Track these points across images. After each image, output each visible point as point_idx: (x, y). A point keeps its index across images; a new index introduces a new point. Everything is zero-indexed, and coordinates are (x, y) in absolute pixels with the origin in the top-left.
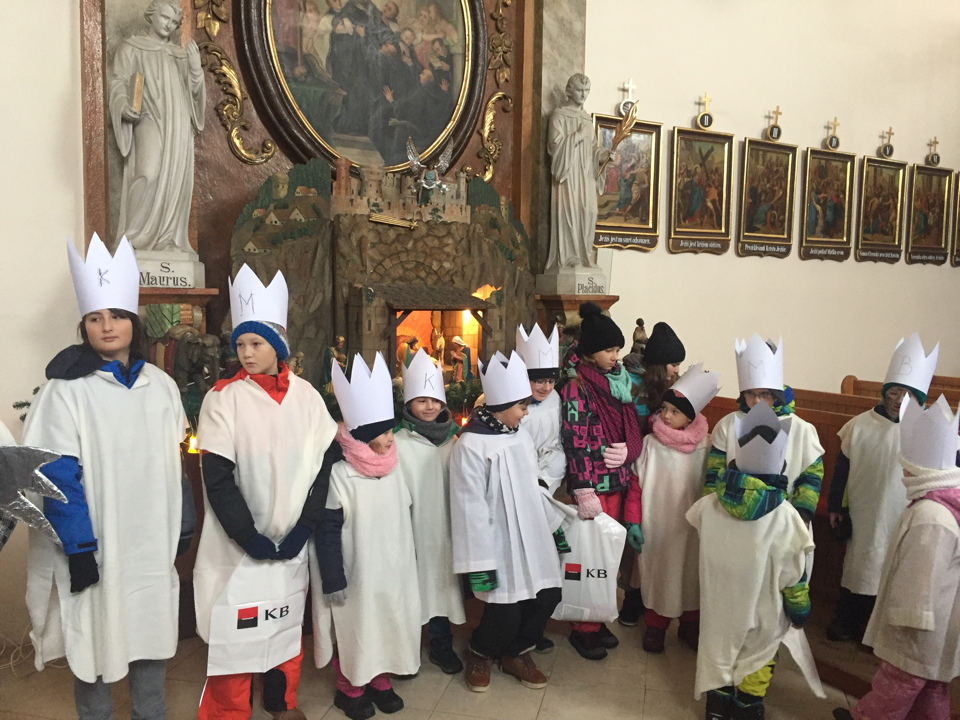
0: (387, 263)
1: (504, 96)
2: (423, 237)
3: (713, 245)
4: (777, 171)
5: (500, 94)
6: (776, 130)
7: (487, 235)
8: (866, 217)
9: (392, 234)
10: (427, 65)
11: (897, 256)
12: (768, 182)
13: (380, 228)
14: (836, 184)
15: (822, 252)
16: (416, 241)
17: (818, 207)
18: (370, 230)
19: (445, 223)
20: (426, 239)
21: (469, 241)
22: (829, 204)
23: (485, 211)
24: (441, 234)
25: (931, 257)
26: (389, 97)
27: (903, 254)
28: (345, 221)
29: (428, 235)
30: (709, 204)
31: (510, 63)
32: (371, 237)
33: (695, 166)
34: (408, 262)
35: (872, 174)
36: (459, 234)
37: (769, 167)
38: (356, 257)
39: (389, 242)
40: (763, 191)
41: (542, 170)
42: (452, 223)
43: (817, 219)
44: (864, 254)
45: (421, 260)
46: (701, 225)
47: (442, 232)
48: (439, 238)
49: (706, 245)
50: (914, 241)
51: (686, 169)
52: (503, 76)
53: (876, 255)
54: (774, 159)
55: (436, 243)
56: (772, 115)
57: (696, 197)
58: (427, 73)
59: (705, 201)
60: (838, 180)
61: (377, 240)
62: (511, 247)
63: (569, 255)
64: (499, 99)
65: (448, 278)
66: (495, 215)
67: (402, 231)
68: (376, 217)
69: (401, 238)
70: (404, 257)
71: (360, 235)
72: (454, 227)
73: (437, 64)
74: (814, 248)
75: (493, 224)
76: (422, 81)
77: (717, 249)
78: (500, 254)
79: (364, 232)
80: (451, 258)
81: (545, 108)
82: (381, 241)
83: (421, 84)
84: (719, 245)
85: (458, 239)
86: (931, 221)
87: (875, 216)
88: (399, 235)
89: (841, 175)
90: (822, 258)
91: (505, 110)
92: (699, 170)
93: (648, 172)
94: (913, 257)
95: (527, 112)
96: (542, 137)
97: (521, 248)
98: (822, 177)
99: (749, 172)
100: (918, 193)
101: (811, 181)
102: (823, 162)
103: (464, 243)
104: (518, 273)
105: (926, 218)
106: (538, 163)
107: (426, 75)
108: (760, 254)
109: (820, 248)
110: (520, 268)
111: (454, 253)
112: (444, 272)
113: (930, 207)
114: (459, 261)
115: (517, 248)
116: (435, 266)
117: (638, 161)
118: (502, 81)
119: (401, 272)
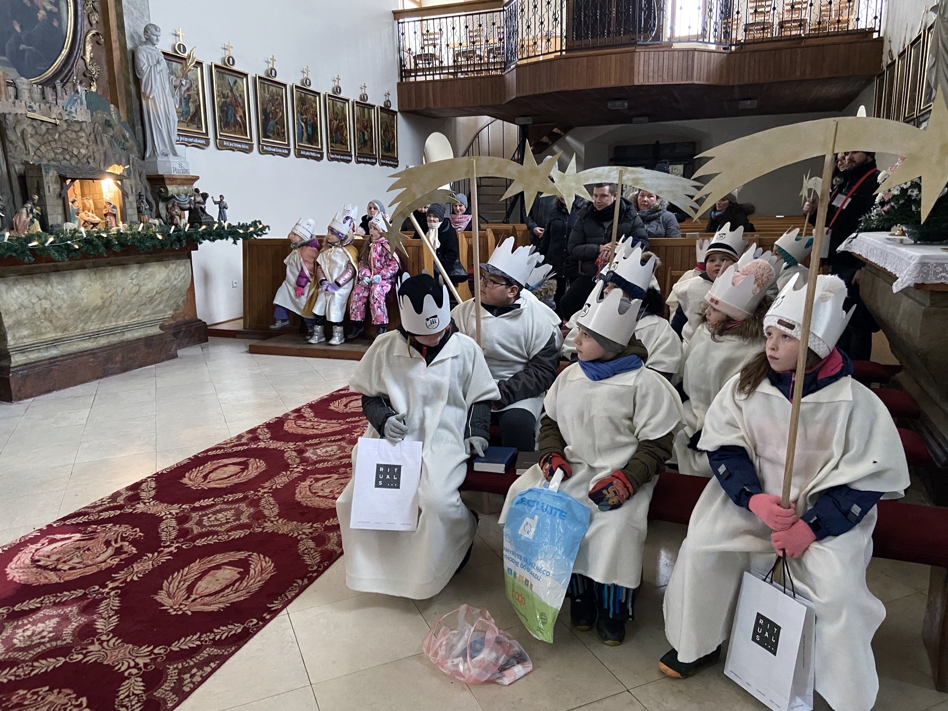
0: (43, 148)
1: (97, 34)
2: (64, 131)
3: (243, 146)
4: (277, 99)
5: (94, 32)
6: (273, 71)
7: (105, 132)
8: (331, 133)
9: (44, 128)
10: (41, 7)
11: (350, 158)
12: (273, 106)
13: (35, 123)
14: (312, 111)
15: (307, 153)
16: (60, 134)
17: (303, 124)
18: (28, 125)
19: (77, 122)
20: (67, 133)
21: (95, 135)
22: (309, 123)
23: (100, 115)
24: (76, 130)
25: (368, 160)
26: (18, 29)
27: (353, 157)
28: (10, 118)
29: (68, 130)
30: (238, 118)
31: (98, 9)
32: (30, 130)
33: (227, 92)
34: (57, 148)
35: (331, 104)
36: (88, 130)
37: (272, 96)
38: (20, 144)
39: (43, 133)
40: (270, 112)
41: (133, 88)
42: (82, 122)
43: (303, 132)
44: (332, 156)
45: (66, 147)
46: (235, 132)
47: (77, 128)
48: (75, 132)
49: (240, 146)
50: (358, 149)
51: (222, 93)
52: (95, 19)
53: (339, 157)
54: (274, 91)
55: (74, 135)
56: (269, 60)
57: (230, 112)
58: (42, 12)
59: (235, 116)
60: (312, 108)
61: (33, 133)
62: (123, 141)
63: (161, 148)
64: (94, 35)
65: (85, 160)
66: (108, 118)
67: (50, 126)
68: (31, 115)
69: (50, 131)
70: (53, 144)
71: (22, 128)
72: (84, 125)
73: (49, 7)
74: (303, 150)
75: (108, 124)
76: (39, 19)
77: (246, 149)
78: (115, 144)
79: (25, 126)
80: (85, 147)
81: (129, 45)
82: (36, 133)
83: (39, 21)
84: (247, 147)
85: (88, 133)
86: (366, 137)
87: (336, 133)
88: (48, 129)
89: (314, 105)
90: (307, 157)
91: (98, 43)
92: (230, 94)
93: (198, 94)
94: (359, 159)
95: (115, 45)
96: (130, 65)
97: (130, 142)
98: (303, 105)
99: (261, 97)
100: (358, 119)
101: (297, 106)
102: (303, 94)
103: (92, 136)
104: (131, 159)
105: (364, 134)
106: (129, 83)
107: (41, 14)
108: (273, 153)
109: (306, 151)
110: (132, 156)
111: (87, 143)
112: (82, 156)
113: (365, 128)
114: (90, 148)
115: (127, 141)
116: (75, 152)
117: (191, 86)
118: (94, 22)
119: (53, 155)
